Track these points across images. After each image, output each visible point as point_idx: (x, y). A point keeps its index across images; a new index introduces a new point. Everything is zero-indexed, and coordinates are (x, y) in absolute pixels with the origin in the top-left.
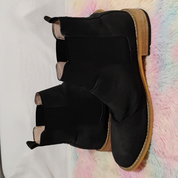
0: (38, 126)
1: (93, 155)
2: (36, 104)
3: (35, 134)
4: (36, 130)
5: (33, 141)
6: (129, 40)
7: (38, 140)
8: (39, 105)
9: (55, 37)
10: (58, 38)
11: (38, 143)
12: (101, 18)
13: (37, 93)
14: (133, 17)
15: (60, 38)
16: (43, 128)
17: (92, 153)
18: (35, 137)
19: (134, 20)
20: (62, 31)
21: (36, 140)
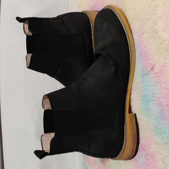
0: (47, 133)
1: (105, 165)
2: (43, 108)
3: (43, 143)
4: (44, 138)
5: (42, 150)
6: (86, 36)
7: (47, 149)
8: (47, 109)
9: (25, 33)
10: (28, 34)
11: (47, 152)
12: (63, 18)
13: (45, 95)
14: (90, 17)
15: (30, 35)
16: (52, 135)
17: (104, 163)
18: (44, 146)
19: (90, 20)
20: (30, 29)
21: (44, 149)
